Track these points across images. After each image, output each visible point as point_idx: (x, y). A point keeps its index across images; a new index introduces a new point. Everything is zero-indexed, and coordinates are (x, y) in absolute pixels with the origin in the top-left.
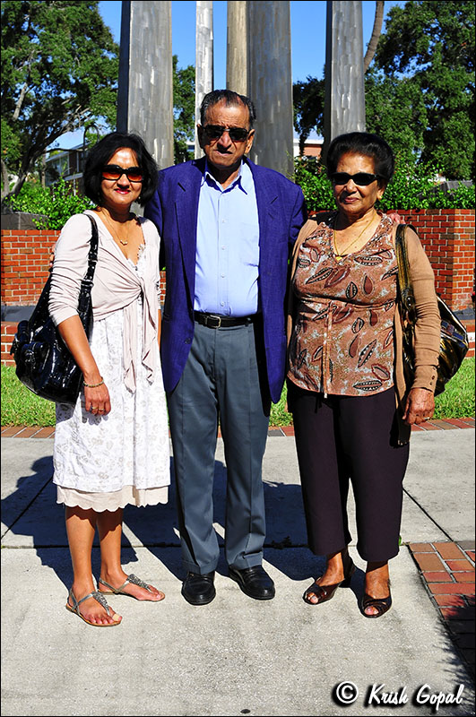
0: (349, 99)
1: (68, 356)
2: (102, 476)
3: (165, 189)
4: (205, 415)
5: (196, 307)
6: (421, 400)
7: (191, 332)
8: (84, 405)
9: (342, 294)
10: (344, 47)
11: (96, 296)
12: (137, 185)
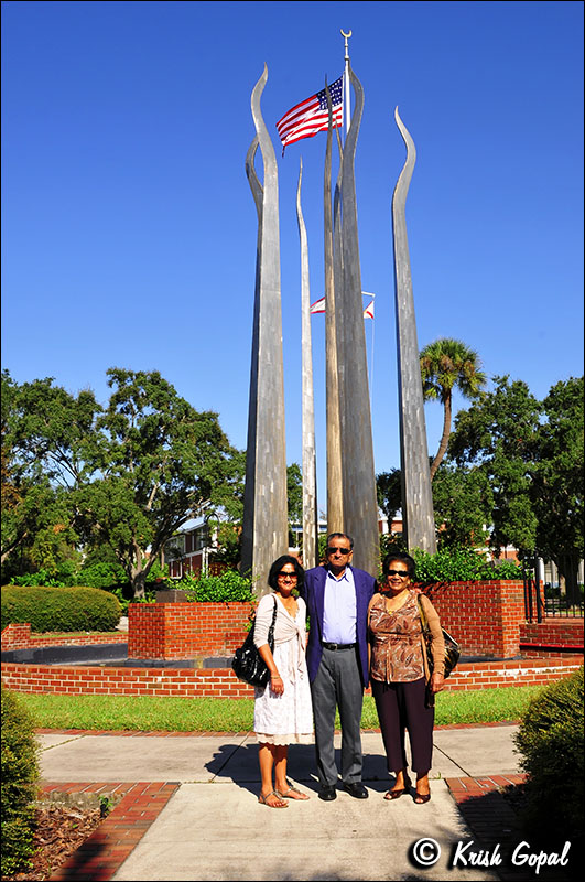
0: (420, 497)
1: (263, 665)
2: (278, 726)
3: (309, 581)
4: (329, 697)
5: (324, 640)
6: (438, 679)
7: (321, 651)
8: (270, 689)
9: (394, 630)
10: (414, 459)
11: (276, 635)
12: (295, 580)
